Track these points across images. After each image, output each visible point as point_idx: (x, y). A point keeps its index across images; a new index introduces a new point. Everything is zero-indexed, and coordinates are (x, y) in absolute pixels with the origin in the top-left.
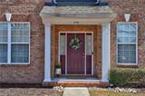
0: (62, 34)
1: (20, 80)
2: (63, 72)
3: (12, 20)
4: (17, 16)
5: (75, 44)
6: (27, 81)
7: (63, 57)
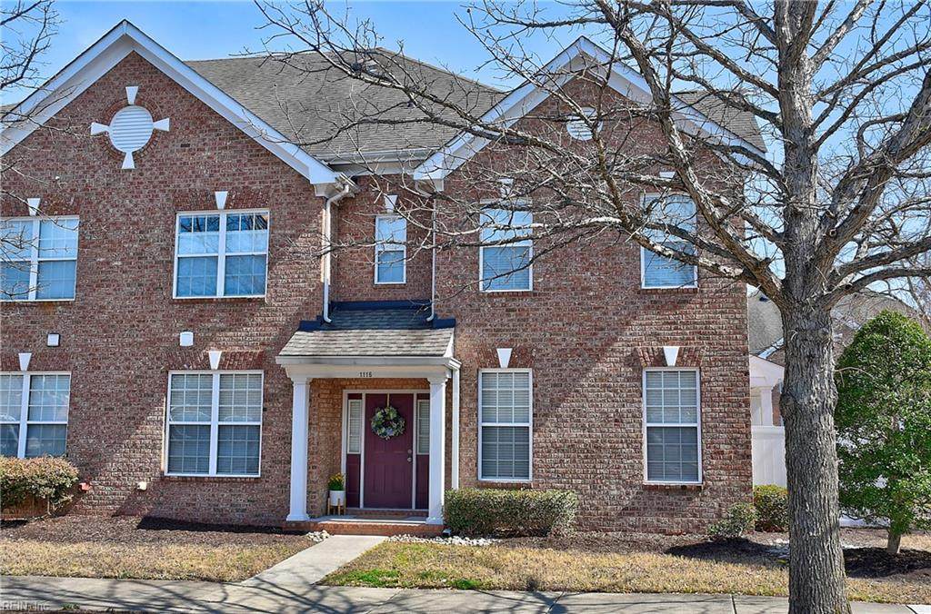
0: (351, 396)
1: (237, 517)
2: (352, 500)
3: (222, 366)
4: (234, 356)
5: (386, 424)
6: (251, 520)
7: (353, 460)
